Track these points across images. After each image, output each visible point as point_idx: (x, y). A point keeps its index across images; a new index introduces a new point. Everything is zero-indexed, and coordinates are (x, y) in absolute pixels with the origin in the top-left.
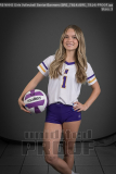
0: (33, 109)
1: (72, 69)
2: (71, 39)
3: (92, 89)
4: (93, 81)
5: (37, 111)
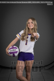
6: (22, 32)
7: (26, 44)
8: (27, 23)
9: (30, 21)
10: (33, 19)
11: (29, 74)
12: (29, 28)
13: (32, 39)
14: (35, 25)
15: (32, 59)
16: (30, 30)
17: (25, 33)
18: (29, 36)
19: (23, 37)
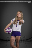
0: (8, 32)
5: (9, 33)
6: (14, 19)
7: (16, 26)
8: (17, 14)
9: (19, 13)
10: (21, 12)
11: (18, 44)
12: (18, 17)
13: (20, 23)
14: (22, 15)
16: (19, 18)
17: (16, 20)
18: (18, 22)
19: (15, 22)
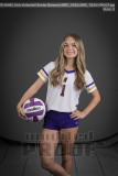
1: (71, 78)
2: (71, 48)
3: (91, 96)
4: (93, 89)
15: (74, 126)
